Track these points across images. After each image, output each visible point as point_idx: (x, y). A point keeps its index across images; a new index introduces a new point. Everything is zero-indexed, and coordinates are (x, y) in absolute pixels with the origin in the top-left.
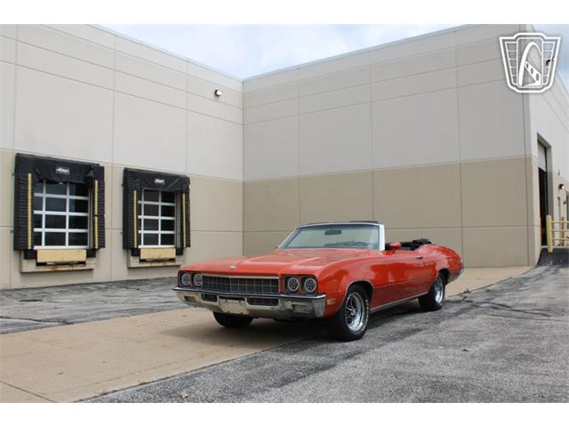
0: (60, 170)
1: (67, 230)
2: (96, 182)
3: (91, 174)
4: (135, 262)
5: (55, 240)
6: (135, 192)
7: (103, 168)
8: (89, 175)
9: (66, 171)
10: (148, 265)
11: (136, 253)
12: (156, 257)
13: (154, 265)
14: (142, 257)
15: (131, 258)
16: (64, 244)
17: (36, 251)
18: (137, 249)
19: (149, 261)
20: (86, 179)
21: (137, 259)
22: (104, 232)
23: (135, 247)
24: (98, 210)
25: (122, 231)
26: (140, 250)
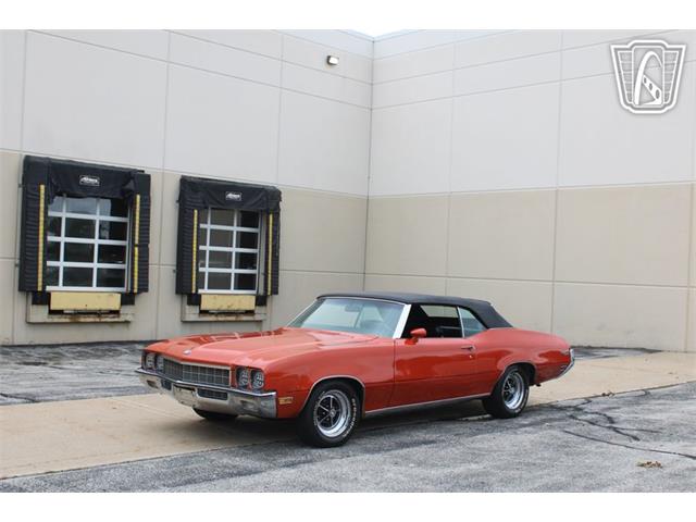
0: (86, 179)
1: (95, 265)
2: (138, 197)
3: (131, 185)
4: (192, 313)
5: (77, 278)
6: (196, 212)
7: (149, 177)
8: (128, 187)
9: (94, 181)
10: (212, 318)
11: (195, 300)
12: (225, 307)
13: (220, 319)
14: (203, 307)
15: (187, 307)
16: (91, 285)
17: (49, 294)
18: (197, 294)
19: (213, 314)
20: (123, 192)
21: (196, 310)
22: (147, 269)
23: (194, 291)
24: (140, 237)
25: (175, 268)
26: (200, 296)
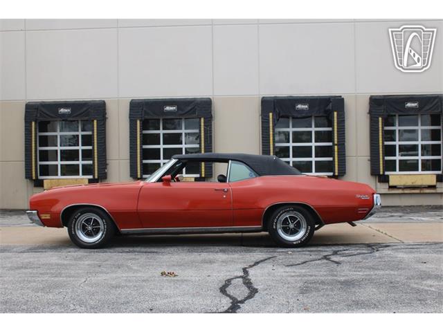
0: (300, 106)
2: (335, 113)
3: (330, 107)
4: (383, 188)
6: (380, 119)
7: (343, 99)
8: (328, 108)
9: (306, 107)
10: (400, 191)
11: (384, 179)
12: (409, 183)
13: (407, 192)
14: (391, 183)
15: (378, 184)
18: (384, 175)
19: (400, 188)
20: (326, 111)
21: (386, 186)
22: (345, 159)
23: (381, 173)
24: (338, 139)
25: (369, 158)
26: (388, 176)
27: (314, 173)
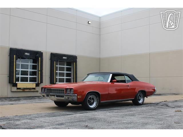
0: (26, 54)
1: (29, 76)
2: (40, 58)
3: (38, 55)
5: (24, 80)
6: (55, 62)
7: (42, 53)
9: (28, 54)
16: (28, 82)
17: (17, 84)
20: (36, 57)
23: (55, 83)
24: (40, 69)
27: (29, 82)
